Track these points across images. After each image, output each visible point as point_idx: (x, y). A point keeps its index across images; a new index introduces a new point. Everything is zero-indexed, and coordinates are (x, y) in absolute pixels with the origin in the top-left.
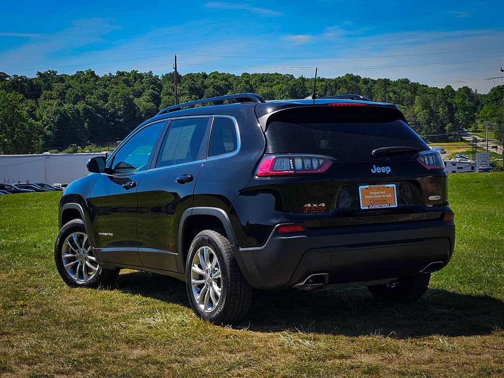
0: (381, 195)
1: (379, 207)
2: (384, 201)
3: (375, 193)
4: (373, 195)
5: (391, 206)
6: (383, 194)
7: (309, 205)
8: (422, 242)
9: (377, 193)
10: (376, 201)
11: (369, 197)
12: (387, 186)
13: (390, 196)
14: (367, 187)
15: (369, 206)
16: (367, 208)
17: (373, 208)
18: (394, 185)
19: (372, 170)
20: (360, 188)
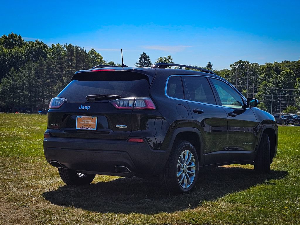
0: (89, 122)
1: (86, 129)
2: (89, 126)
4: (84, 122)
5: (92, 129)
6: (90, 122)
7: (52, 125)
9: (87, 121)
10: (85, 125)
11: (82, 123)
12: (92, 117)
13: (93, 123)
15: (81, 128)
16: (79, 129)
17: (82, 129)
18: (96, 117)
19: (79, 108)
20: (77, 117)
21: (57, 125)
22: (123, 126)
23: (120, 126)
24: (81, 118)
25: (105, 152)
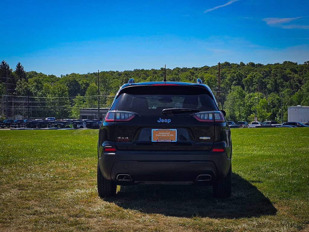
0: (167, 134)
1: (164, 141)
2: (168, 138)
3: (163, 133)
4: (161, 134)
5: (172, 141)
6: (168, 134)
7: (120, 138)
8: (190, 163)
9: (164, 133)
10: (163, 138)
11: (158, 135)
12: (171, 130)
13: (173, 135)
14: (157, 130)
16: (156, 141)
17: (160, 141)
18: (176, 130)
19: (158, 121)
20: (152, 130)
21: (127, 138)
22: (206, 137)
23: (204, 137)
24: (157, 131)
25: (191, 162)
